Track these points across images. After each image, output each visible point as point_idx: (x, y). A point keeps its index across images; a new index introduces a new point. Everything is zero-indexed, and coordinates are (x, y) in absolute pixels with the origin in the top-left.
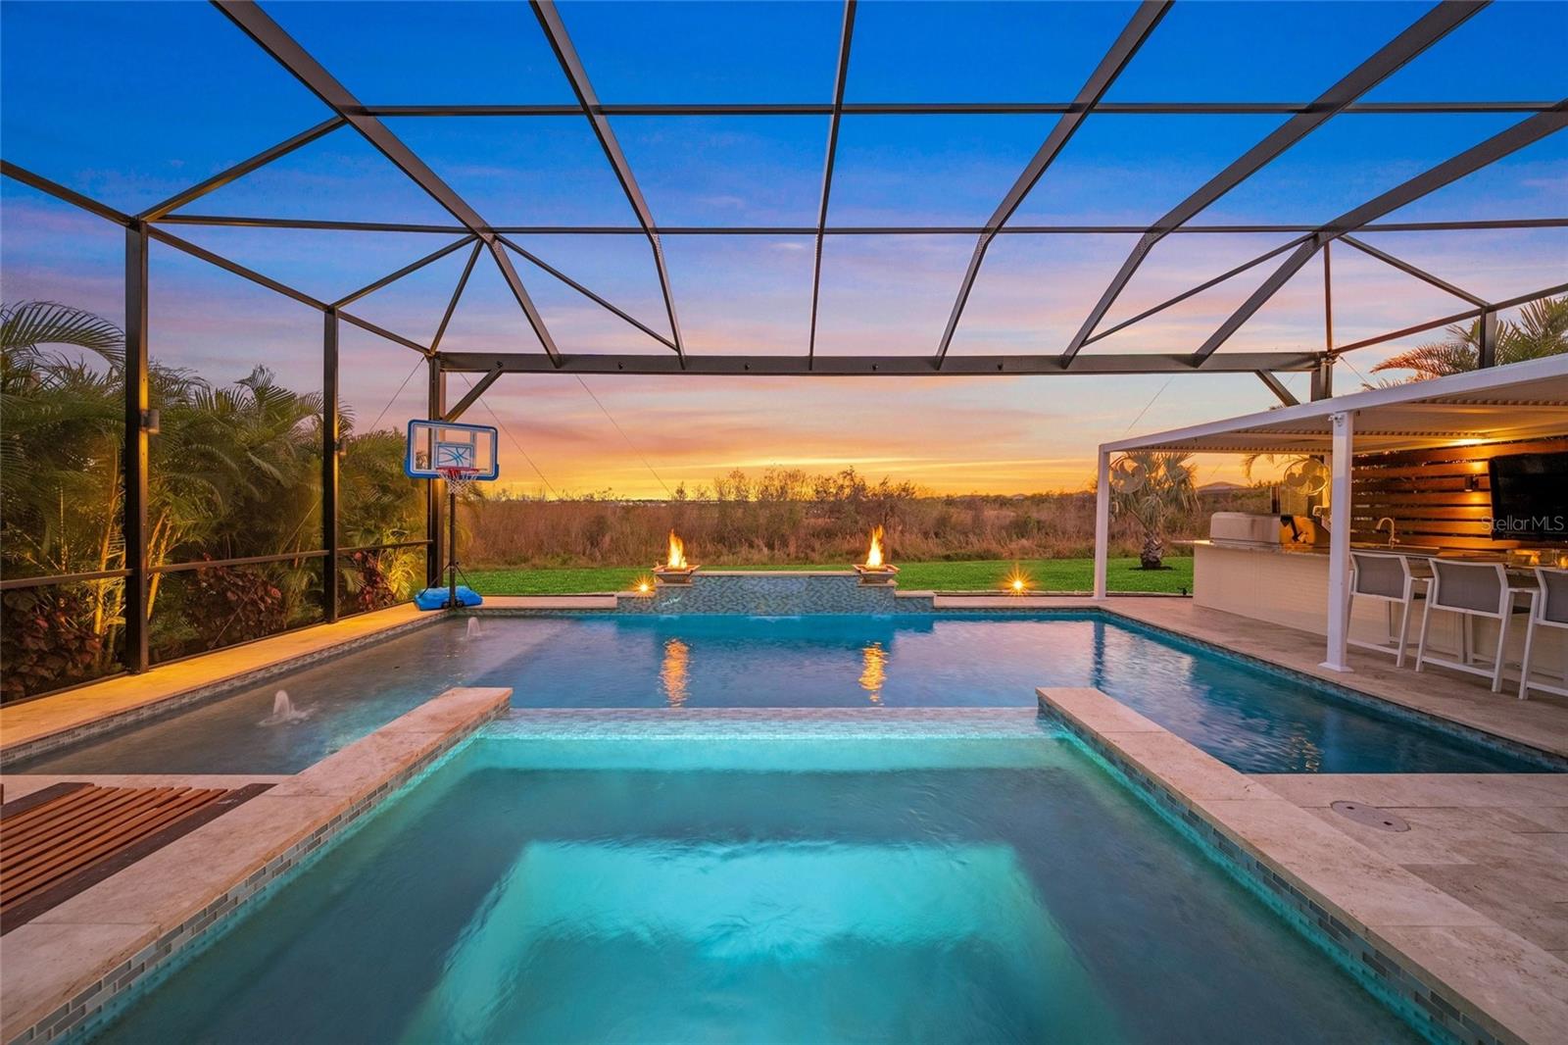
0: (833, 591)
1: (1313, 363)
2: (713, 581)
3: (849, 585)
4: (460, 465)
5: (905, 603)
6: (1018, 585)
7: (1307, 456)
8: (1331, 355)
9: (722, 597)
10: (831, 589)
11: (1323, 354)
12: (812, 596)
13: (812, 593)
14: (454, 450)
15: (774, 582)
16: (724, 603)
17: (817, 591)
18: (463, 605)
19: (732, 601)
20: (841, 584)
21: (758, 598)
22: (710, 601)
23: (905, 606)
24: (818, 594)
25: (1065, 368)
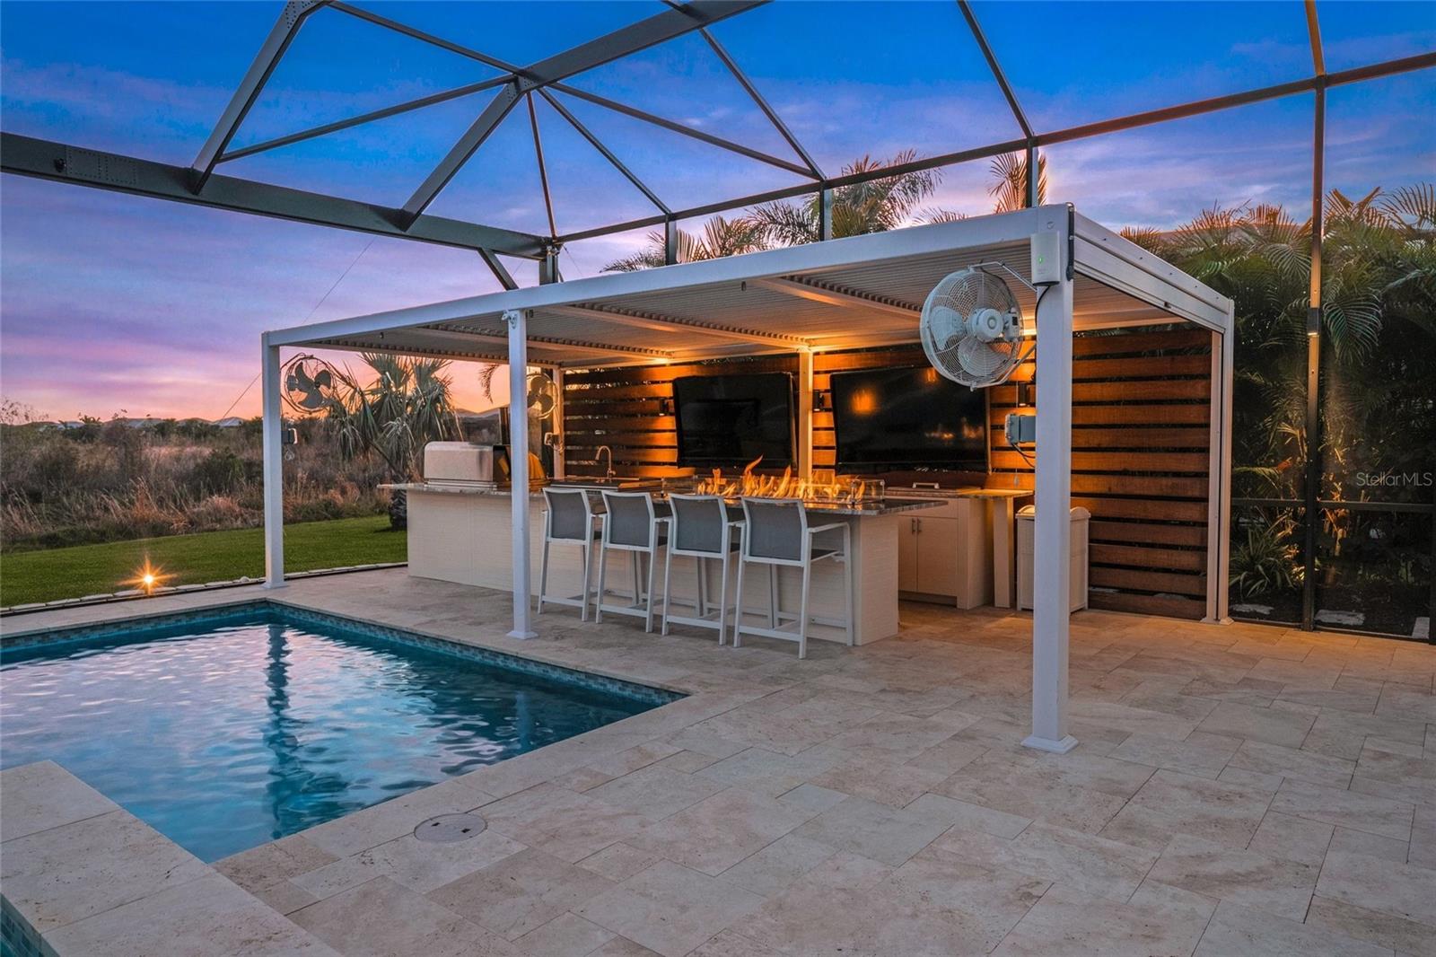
1: (541, 250)
6: (149, 579)
7: (538, 370)
8: (556, 242)
11: (547, 241)
25: (196, 193)
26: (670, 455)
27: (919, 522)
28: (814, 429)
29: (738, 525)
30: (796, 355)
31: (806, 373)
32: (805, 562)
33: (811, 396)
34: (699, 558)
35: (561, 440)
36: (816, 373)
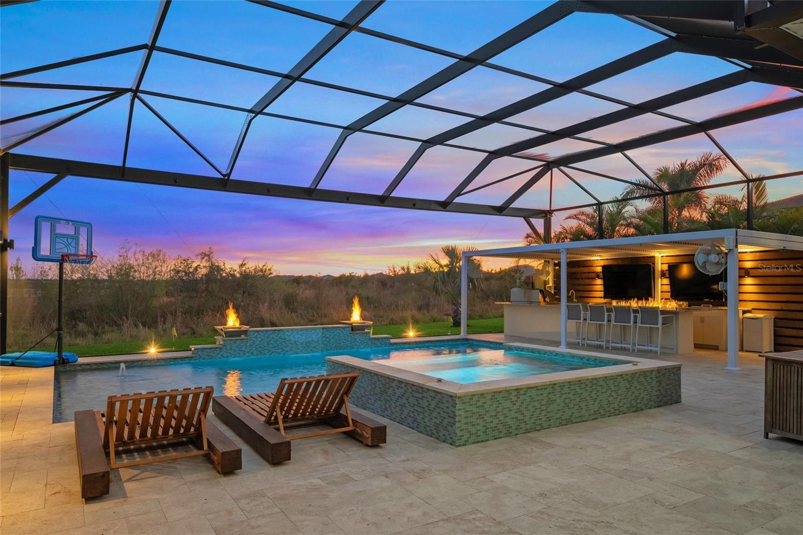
0: (336, 337)
1: (544, 215)
2: (262, 334)
3: (345, 332)
4: (69, 252)
5: (376, 342)
6: (411, 333)
7: (543, 261)
8: (550, 212)
9: (268, 344)
10: (335, 335)
11: (548, 211)
12: (324, 341)
13: (324, 339)
14: (65, 240)
15: (301, 333)
16: (269, 349)
17: (327, 338)
18: (68, 362)
19: (275, 347)
20: (340, 332)
21: (291, 344)
22: (260, 347)
23: (375, 344)
24: (328, 339)
25: (445, 208)
26: (602, 294)
27: (704, 318)
28: (662, 285)
29: (637, 315)
30: (654, 257)
31: (658, 264)
32: (660, 325)
33: (660, 273)
34: (621, 325)
35: (553, 288)
36: (662, 264)
